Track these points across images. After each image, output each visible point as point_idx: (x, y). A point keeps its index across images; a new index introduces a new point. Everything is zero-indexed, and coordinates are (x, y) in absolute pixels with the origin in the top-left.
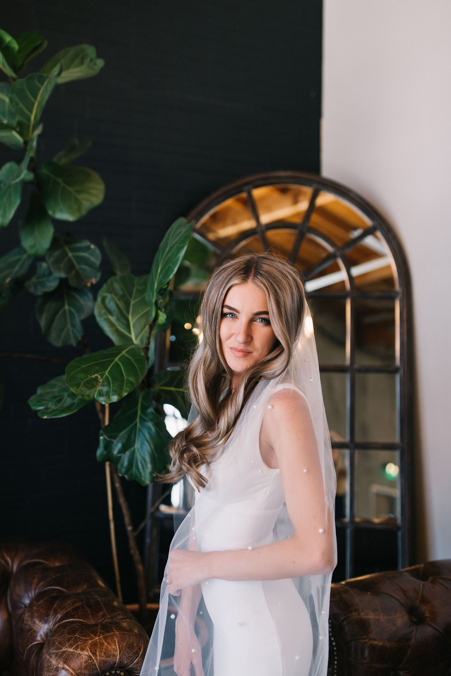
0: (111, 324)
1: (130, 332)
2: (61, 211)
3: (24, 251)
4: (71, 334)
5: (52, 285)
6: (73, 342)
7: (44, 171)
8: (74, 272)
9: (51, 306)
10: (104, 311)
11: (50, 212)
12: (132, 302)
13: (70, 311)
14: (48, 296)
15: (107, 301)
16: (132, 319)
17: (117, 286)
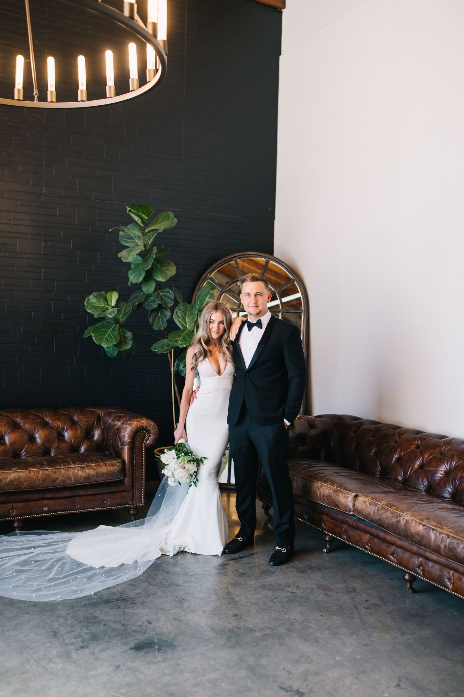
0: (180, 322)
1: (186, 325)
2: (159, 277)
4: (162, 325)
5: (155, 306)
6: (163, 329)
8: (163, 301)
9: (154, 314)
10: (177, 317)
11: (154, 278)
12: (187, 314)
13: (161, 317)
14: (153, 310)
15: (178, 313)
16: (187, 320)
17: (182, 308)
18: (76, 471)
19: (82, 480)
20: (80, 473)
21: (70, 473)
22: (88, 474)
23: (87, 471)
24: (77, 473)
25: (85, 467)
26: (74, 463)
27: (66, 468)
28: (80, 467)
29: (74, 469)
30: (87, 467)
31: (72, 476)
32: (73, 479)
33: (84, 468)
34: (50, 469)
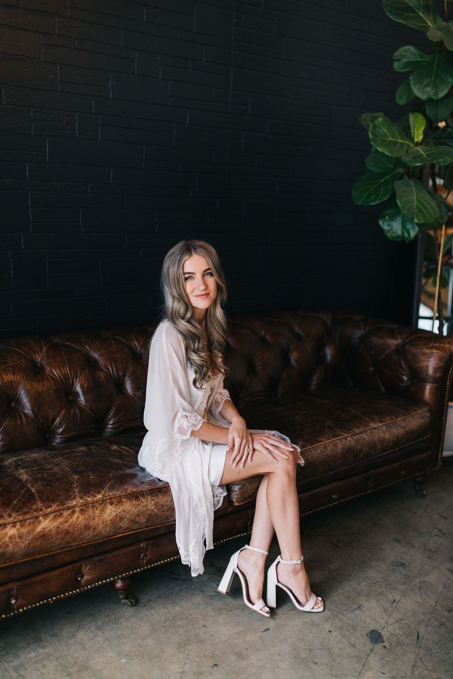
18: (382, 435)
20: (387, 436)
21: (375, 439)
22: (398, 437)
24: (384, 437)
25: (391, 425)
27: (369, 431)
28: (384, 426)
29: (378, 431)
31: (378, 443)
32: (379, 447)
33: (390, 427)
34: (349, 437)
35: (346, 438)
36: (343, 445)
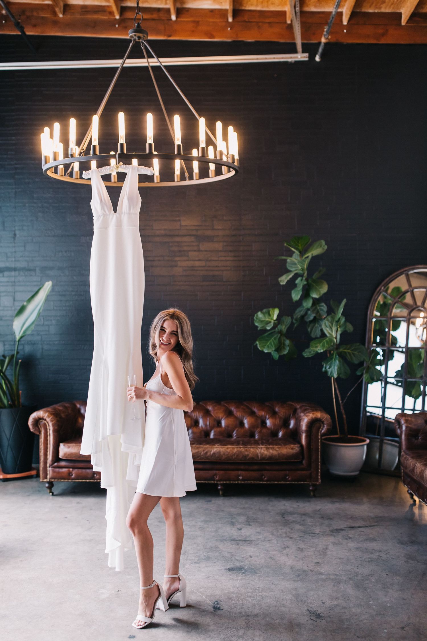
0: (327, 331)
2: (314, 295)
3: (303, 307)
4: (317, 334)
5: (312, 318)
6: (318, 336)
7: (310, 281)
8: (318, 314)
9: (312, 325)
11: (311, 295)
13: (318, 326)
14: (311, 322)
18: (263, 451)
19: (267, 458)
20: (266, 452)
21: (258, 452)
23: (271, 451)
24: (263, 453)
26: (262, 444)
27: (255, 448)
28: (266, 448)
29: (261, 449)
30: (271, 448)
31: (259, 454)
32: (260, 457)
33: (269, 449)
34: (243, 448)
35: (240, 448)
36: (238, 450)
